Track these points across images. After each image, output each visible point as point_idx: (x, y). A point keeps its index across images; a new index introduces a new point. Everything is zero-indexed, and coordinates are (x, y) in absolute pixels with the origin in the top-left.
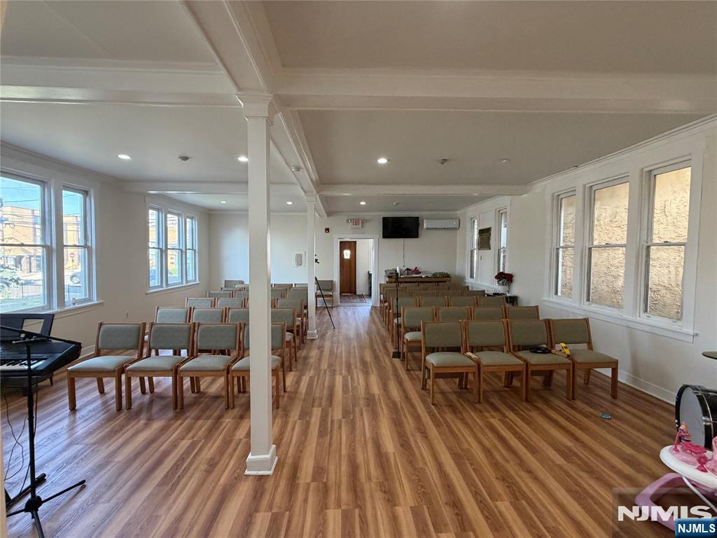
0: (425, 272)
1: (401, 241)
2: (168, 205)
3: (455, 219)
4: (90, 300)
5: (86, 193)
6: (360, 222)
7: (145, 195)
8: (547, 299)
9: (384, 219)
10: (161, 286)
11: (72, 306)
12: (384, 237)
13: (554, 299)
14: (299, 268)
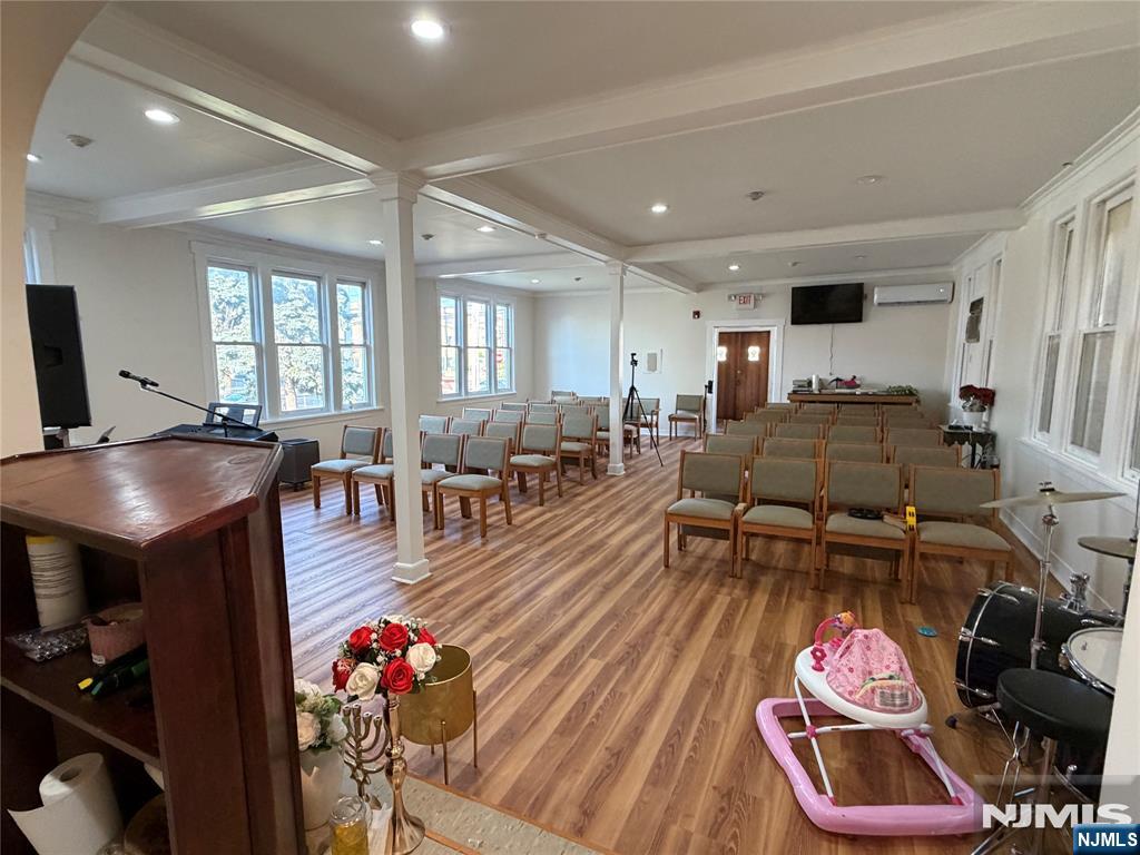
0: (869, 386)
1: (830, 326)
2: (465, 290)
3: (948, 282)
4: (369, 405)
5: (363, 285)
6: (752, 298)
7: (435, 281)
8: (1026, 438)
9: (795, 290)
10: (460, 394)
11: (349, 411)
12: (793, 322)
13: (1036, 439)
14: (653, 374)
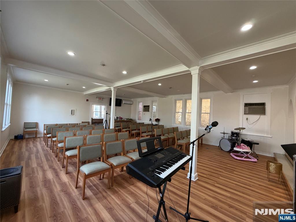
3: (132, 101)
8: (173, 125)
14: (73, 116)
